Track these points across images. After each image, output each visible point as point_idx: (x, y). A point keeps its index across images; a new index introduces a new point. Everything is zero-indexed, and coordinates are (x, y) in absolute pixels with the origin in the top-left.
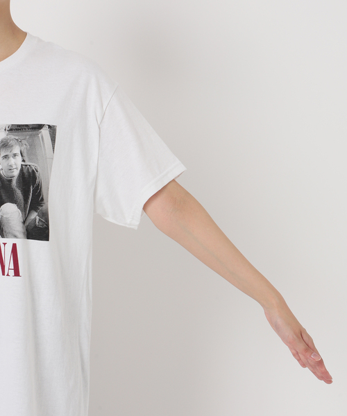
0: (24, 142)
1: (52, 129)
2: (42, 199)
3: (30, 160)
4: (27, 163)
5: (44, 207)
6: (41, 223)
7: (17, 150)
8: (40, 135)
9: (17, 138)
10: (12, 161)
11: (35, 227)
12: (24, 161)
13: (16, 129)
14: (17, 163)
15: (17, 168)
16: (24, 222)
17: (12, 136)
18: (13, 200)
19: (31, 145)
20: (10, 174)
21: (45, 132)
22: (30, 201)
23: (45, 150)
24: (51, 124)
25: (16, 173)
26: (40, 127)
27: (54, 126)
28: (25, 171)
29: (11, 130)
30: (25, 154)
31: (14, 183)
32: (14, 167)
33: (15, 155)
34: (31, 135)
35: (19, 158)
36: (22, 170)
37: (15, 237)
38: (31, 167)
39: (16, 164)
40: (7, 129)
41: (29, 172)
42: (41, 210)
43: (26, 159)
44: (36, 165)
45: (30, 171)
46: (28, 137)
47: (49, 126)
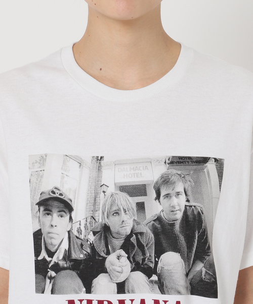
0: (188, 178)
1: (219, 163)
2: (209, 248)
3: (196, 200)
4: (192, 203)
5: (211, 257)
6: (208, 277)
7: (180, 187)
8: (205, 170)
9: (179, 172)
10: (175, 201)
11: (201, 280)
12: (188, 201)
13: (178, 161)
14: (180, 203)
15: (180, 210)
16: (187, 275)
17: (174, 171)
18: (176, 249)
19: (195, 182)
20: (173, 217)
21: (211, 167)
22: (194, 249)
23: (211, 187)
24: (217, 157)
25: (179, 215)
26: (205, 160)
27: (221, 159)
28: (189, 213)
29: (172, 163)
30: (189, 193)
31: (177, 227)
32: (177, 208)
33: (178, 194)
34: (195, 170)
35: (183, 198)
36: (185, 212)
37: (179, 293)
38: (196, 209)
39: (179, 205)
40: (167, 161)
41: (194, 215)
42: (208, 261)
43: (190, 198)
44: (202, 206)
45: (196, 213)
46: (192, 172)
47: (216, 160)
